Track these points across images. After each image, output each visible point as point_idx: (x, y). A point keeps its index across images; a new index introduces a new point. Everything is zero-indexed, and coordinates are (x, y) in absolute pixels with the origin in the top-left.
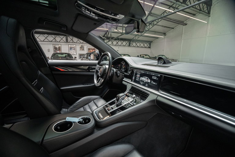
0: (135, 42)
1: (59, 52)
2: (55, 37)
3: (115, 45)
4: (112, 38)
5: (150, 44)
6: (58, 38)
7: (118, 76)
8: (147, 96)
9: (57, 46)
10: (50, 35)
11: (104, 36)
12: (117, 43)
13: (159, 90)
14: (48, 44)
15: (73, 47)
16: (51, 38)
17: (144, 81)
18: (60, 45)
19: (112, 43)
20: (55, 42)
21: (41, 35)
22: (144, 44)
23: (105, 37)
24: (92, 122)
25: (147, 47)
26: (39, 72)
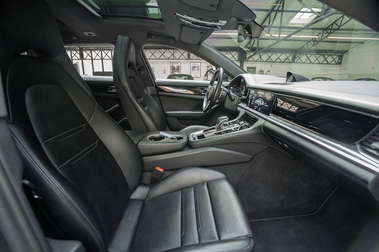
0: (306, 55)
1: (177, 73)
2: (174, 52)
3: (266, 61)
4: (260, 49)
5: (341, 58)
6: (178, 54)
7: (233, 100)
8: (255, 122)
9: (175, 65)
10: (167, 50)
11: (246, 47)
12: (269, 57)
13: (270, 114)
14: (164, 63)
15: (197, 66)
16: (168, 54)
17: (258, 105)
18: (179, 64)
19: (261, 58)
20: (173, 59)
21: (158, 51)
22: (326, 56)
23: (249, 48)
24: (184, 140)
25: (333, 62)
26: (145, 90)
